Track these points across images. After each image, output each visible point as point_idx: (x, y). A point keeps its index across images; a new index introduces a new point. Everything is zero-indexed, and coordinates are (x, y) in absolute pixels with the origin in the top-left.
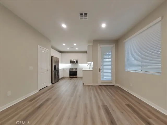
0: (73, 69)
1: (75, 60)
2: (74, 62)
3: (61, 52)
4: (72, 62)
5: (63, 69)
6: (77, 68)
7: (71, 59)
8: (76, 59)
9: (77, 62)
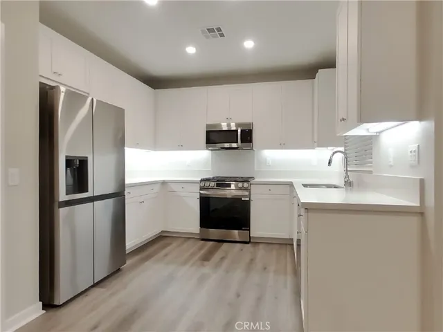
0: (222, 183)
1: (238, 125)
2: (229, 135)
3: (155, 82)
4: (215, 137)
5: (164, 183)
6: (246, 180)
7: (212, 121)
8: (245, 119)
9: (247, 136)
